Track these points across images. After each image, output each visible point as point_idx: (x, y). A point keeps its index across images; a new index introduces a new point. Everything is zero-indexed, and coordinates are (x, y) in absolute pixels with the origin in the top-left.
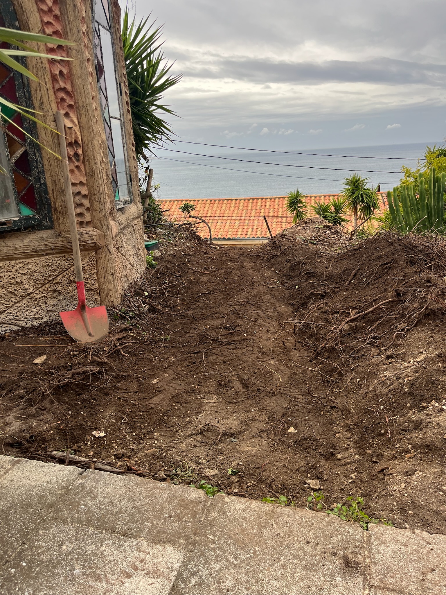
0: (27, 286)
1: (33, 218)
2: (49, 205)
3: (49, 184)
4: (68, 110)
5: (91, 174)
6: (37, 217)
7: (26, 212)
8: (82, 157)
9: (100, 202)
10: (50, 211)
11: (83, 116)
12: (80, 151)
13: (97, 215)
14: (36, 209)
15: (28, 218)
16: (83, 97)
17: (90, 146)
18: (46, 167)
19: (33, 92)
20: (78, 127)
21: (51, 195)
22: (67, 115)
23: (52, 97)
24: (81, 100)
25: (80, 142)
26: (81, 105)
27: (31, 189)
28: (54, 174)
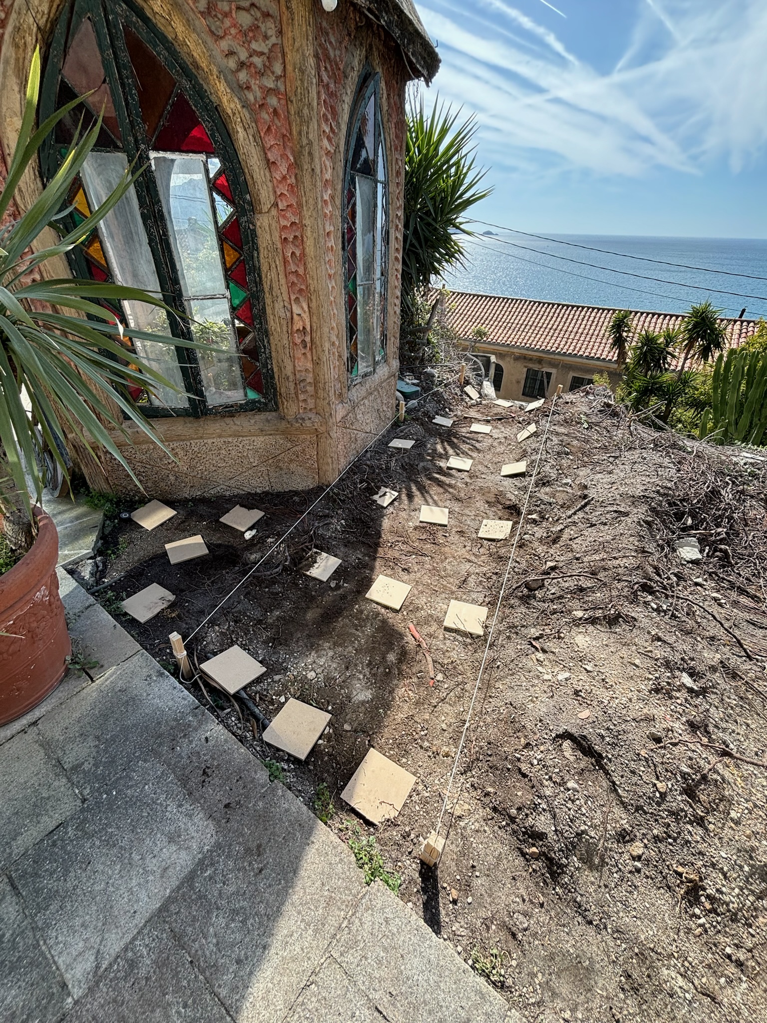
0: (252, 460)
1: (259, 402)
2: (275, 389)
3: (275, 370)
4: (298, 296)
5: (317, 363)
6: (263, 400)
7: (252, 395)
8: (308, 345)
9: (324, 389)
10: (275, 395)
11: (314, 301)
12: (308, 339)
13: (320, 403)
14: (262, 393)
15: (253, 402)
16: (315, 281)
17: (318, 334)
18: (273, 354)
19: (263, 276)
20: (307, 313)
21: (277, 380)
22: (297, 299)
23: (283, 281)
24: (313, 284)
25: (308, 329)
26: (312, 289)
27: (258, 374)
28: (280, 361)
